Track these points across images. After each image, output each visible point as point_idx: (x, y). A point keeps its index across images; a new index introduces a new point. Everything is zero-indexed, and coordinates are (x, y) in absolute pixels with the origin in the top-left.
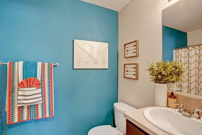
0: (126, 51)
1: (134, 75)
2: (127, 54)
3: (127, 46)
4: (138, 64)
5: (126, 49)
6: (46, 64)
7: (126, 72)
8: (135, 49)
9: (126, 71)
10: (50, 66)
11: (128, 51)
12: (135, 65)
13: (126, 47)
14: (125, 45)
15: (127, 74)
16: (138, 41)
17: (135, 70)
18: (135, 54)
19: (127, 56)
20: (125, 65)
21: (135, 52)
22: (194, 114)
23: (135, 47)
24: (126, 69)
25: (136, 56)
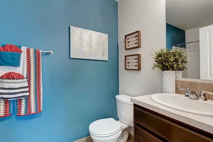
0: (127, 42)
1: (136, 66)
2: (128, 45)
3: (127, 37)
4: (140, 54)
5: (127, 41)
6: (32, 50)
7: (127, 64)
8: (137, 40)
9: (127, 62)
10: (37, 53)
11: (128, 42)
12: (137, 56)
13: (127, 39)
14: (126, 36)
15: (128, 66)
16: (140, 31)
17: (137, 61)
18: (137, 45)
19: (127, 47)
20: (126, 57)
21: (137, 43)
22: (201, 96)
23: (137, 38)
24: (127, 61)
25: (138, 47)
